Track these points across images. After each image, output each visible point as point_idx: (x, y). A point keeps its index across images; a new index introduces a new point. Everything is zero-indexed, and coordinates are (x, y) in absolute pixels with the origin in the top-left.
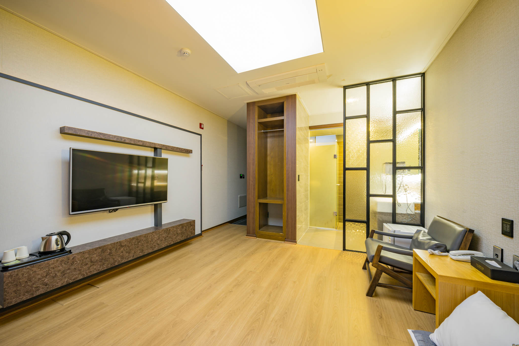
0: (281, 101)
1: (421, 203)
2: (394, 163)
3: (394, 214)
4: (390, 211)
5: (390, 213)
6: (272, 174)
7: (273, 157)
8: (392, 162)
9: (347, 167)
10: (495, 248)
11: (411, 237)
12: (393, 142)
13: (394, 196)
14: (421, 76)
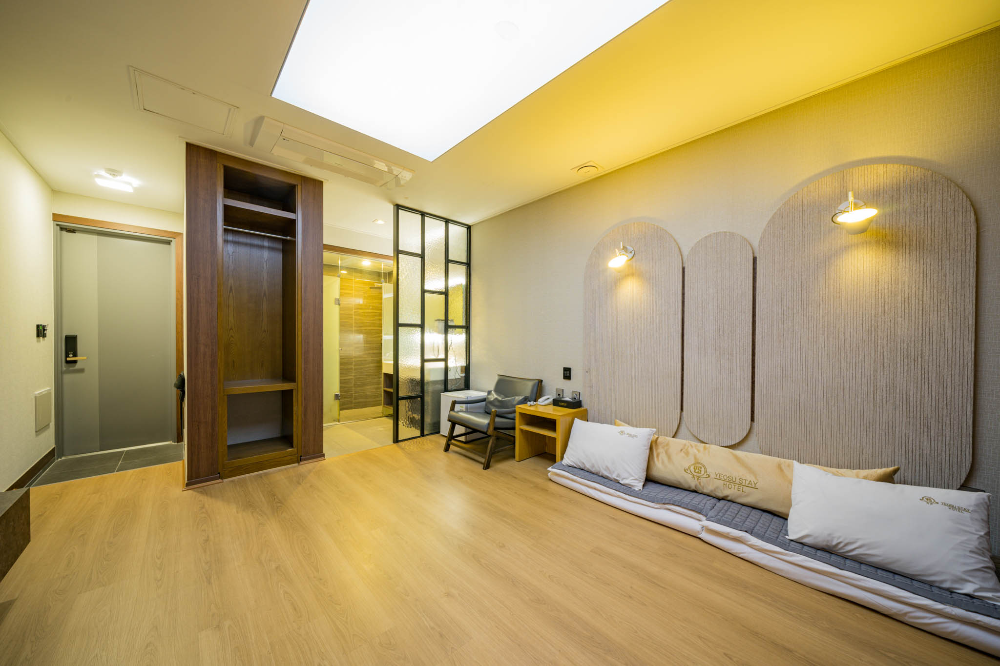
0: (292, 181)
1: (467, 365)
2: (446, 320)
3: (446, 381)
4: (442, 378)
5: (441, 381)
6: (231, 329)
7: (233, 288)
8: (444, 318)
9: (400, 322)
10: (557, 390)
11: (484, 400)
12: (446, 295)
13: (445, 360)
14: (467, 228)
